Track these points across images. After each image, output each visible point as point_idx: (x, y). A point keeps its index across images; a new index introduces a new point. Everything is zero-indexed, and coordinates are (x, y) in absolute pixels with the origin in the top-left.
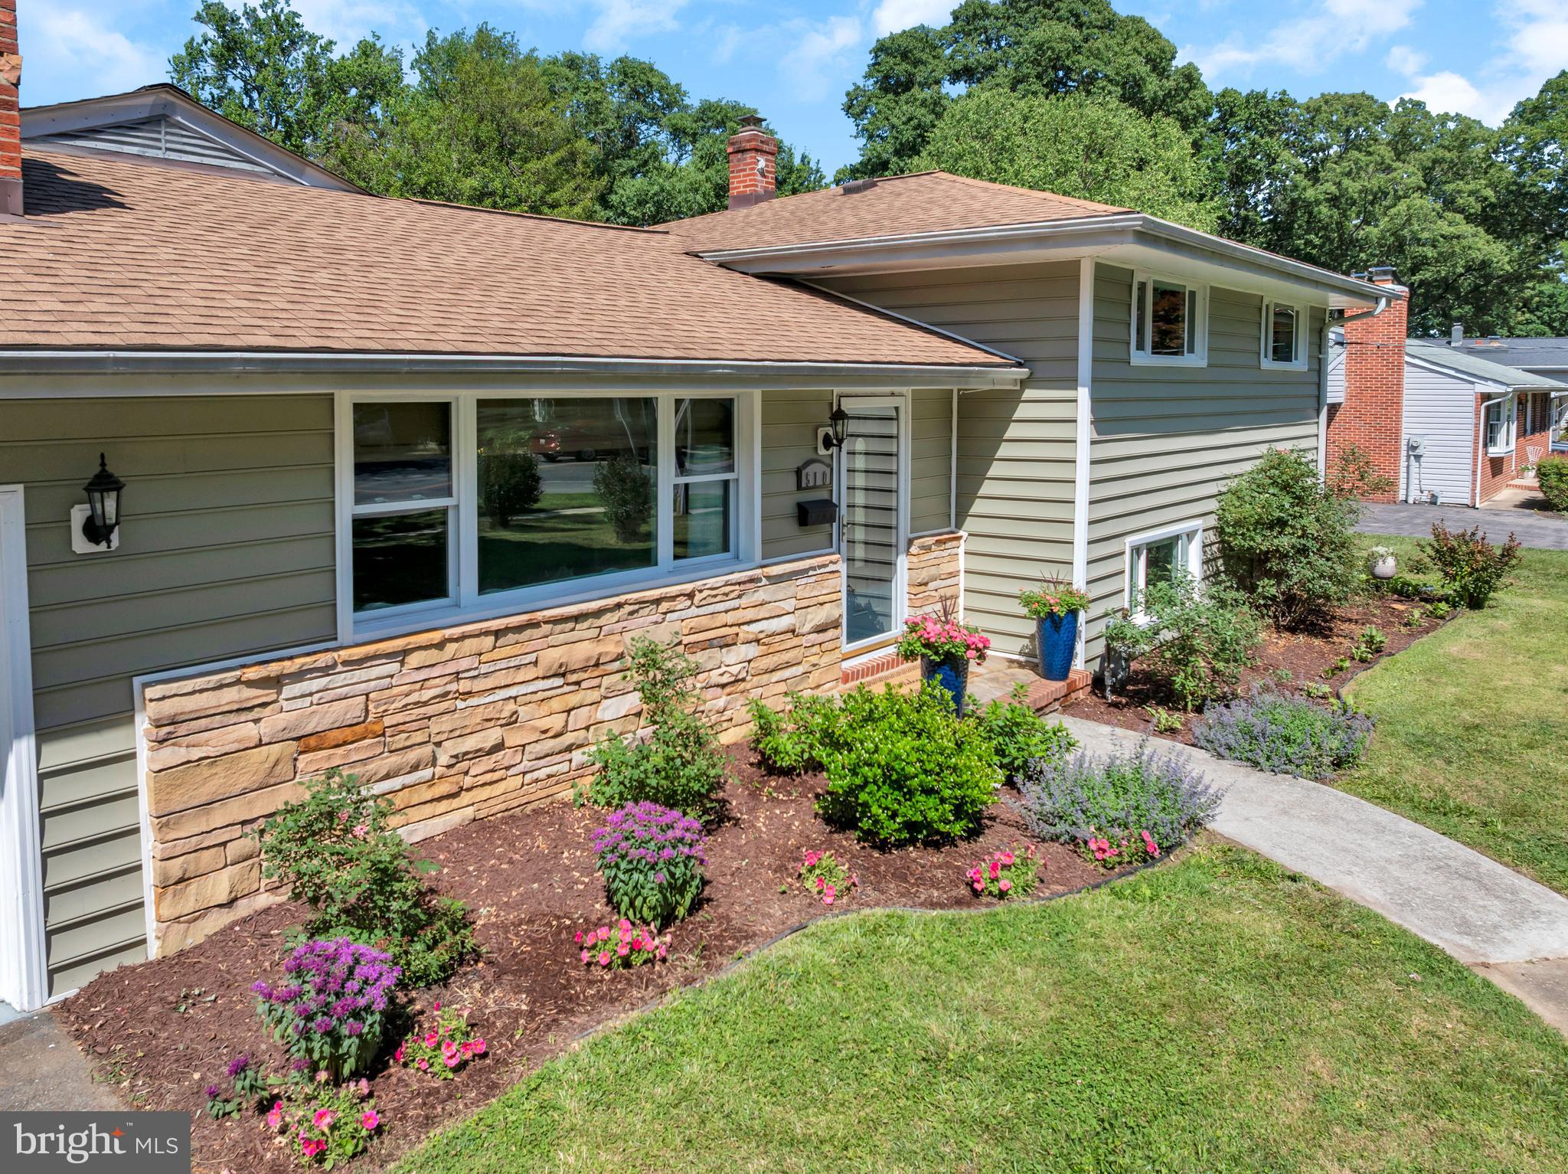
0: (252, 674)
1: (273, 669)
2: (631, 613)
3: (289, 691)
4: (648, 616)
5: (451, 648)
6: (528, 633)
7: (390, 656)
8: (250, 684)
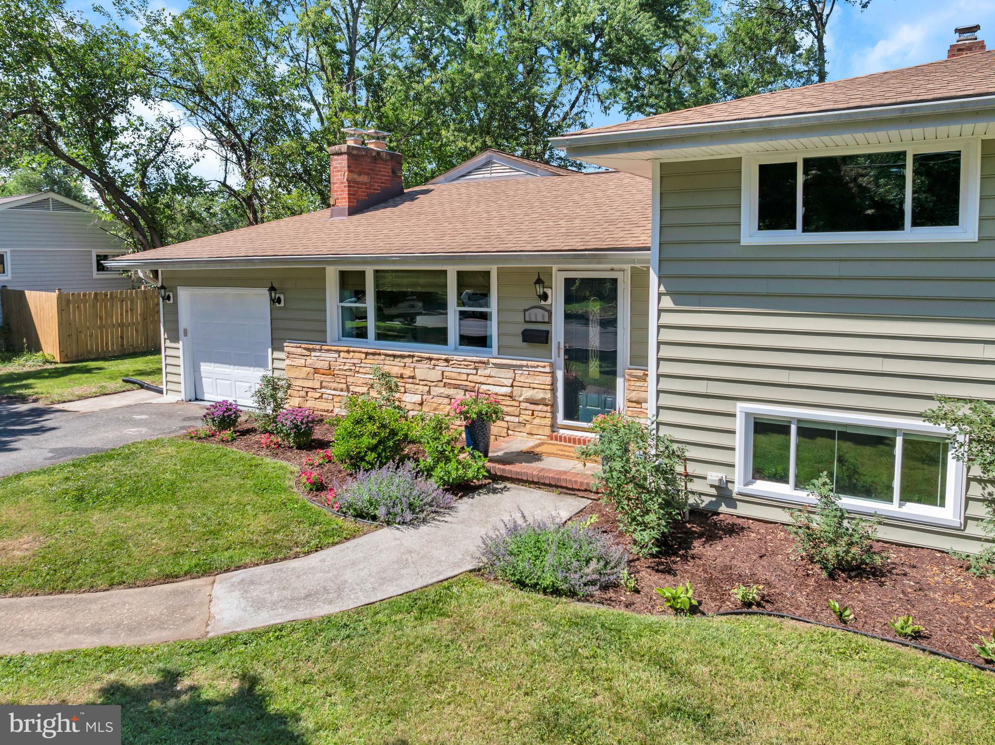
0: (303, 346)
1: (311, 347)
2: (417, 361)
3: (313, 354)
4: (425, 365)
5: (352, 354)
6: (377, 357)
7: (336, 351)
8: (305, 349)
